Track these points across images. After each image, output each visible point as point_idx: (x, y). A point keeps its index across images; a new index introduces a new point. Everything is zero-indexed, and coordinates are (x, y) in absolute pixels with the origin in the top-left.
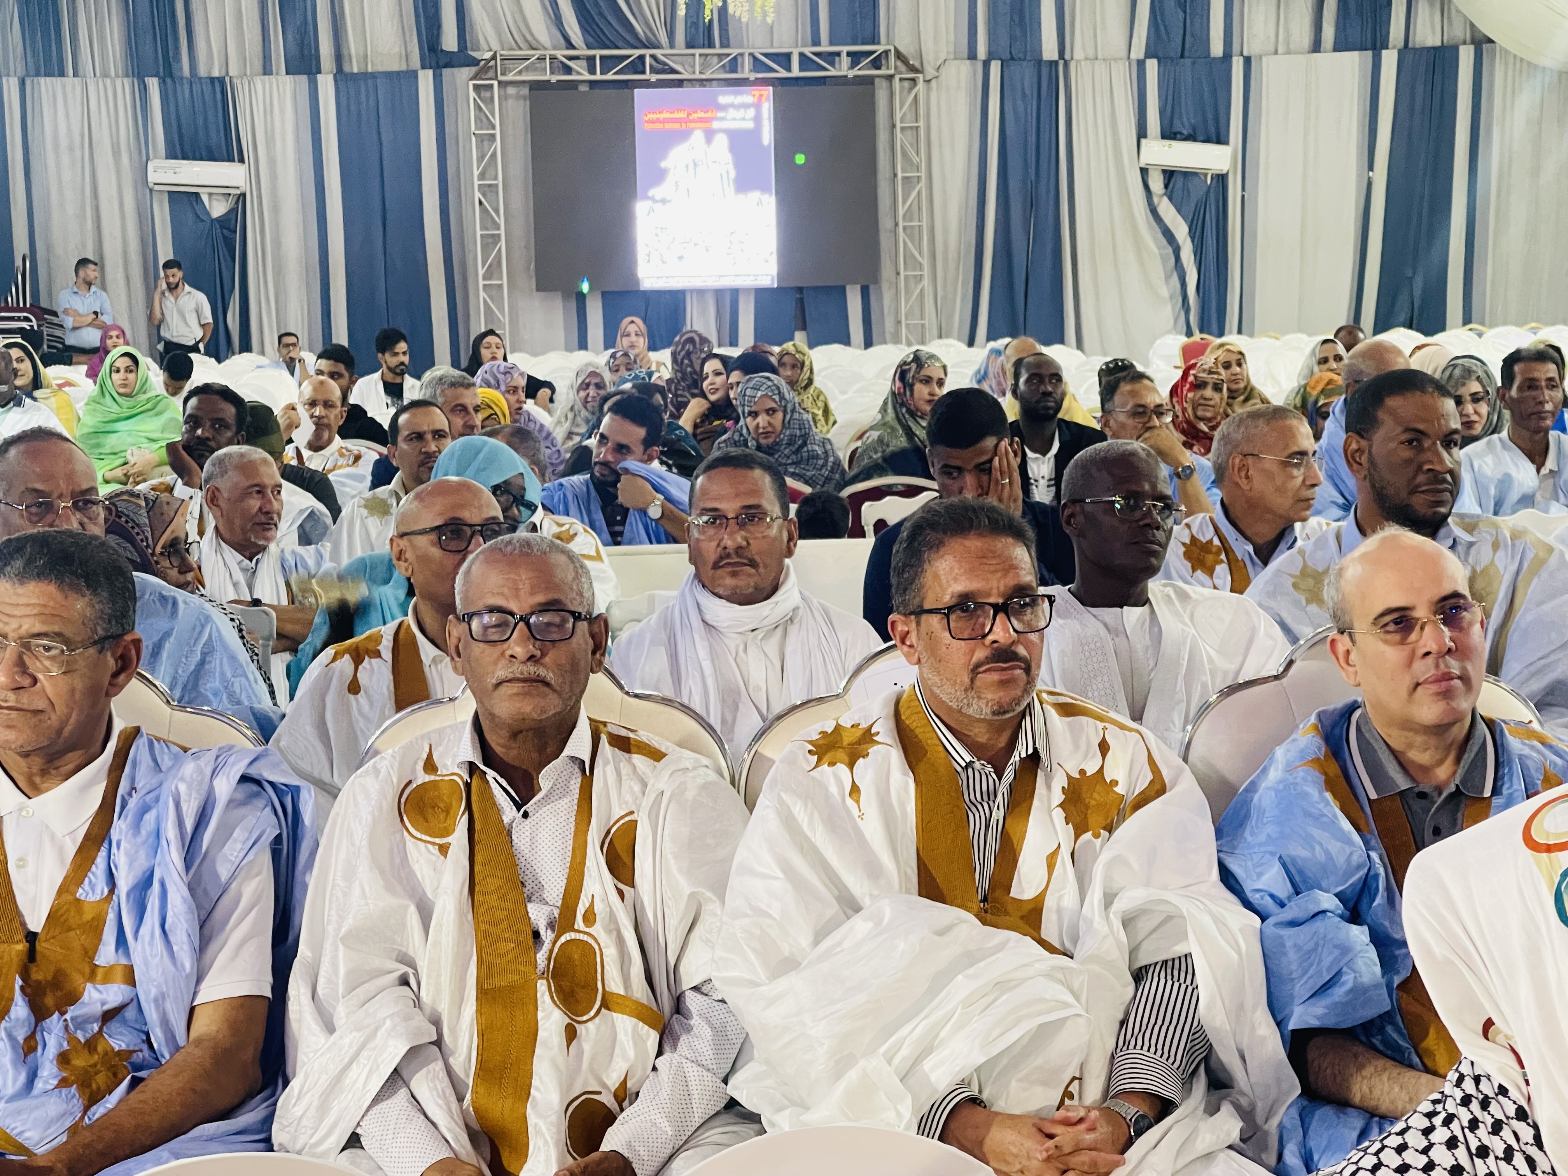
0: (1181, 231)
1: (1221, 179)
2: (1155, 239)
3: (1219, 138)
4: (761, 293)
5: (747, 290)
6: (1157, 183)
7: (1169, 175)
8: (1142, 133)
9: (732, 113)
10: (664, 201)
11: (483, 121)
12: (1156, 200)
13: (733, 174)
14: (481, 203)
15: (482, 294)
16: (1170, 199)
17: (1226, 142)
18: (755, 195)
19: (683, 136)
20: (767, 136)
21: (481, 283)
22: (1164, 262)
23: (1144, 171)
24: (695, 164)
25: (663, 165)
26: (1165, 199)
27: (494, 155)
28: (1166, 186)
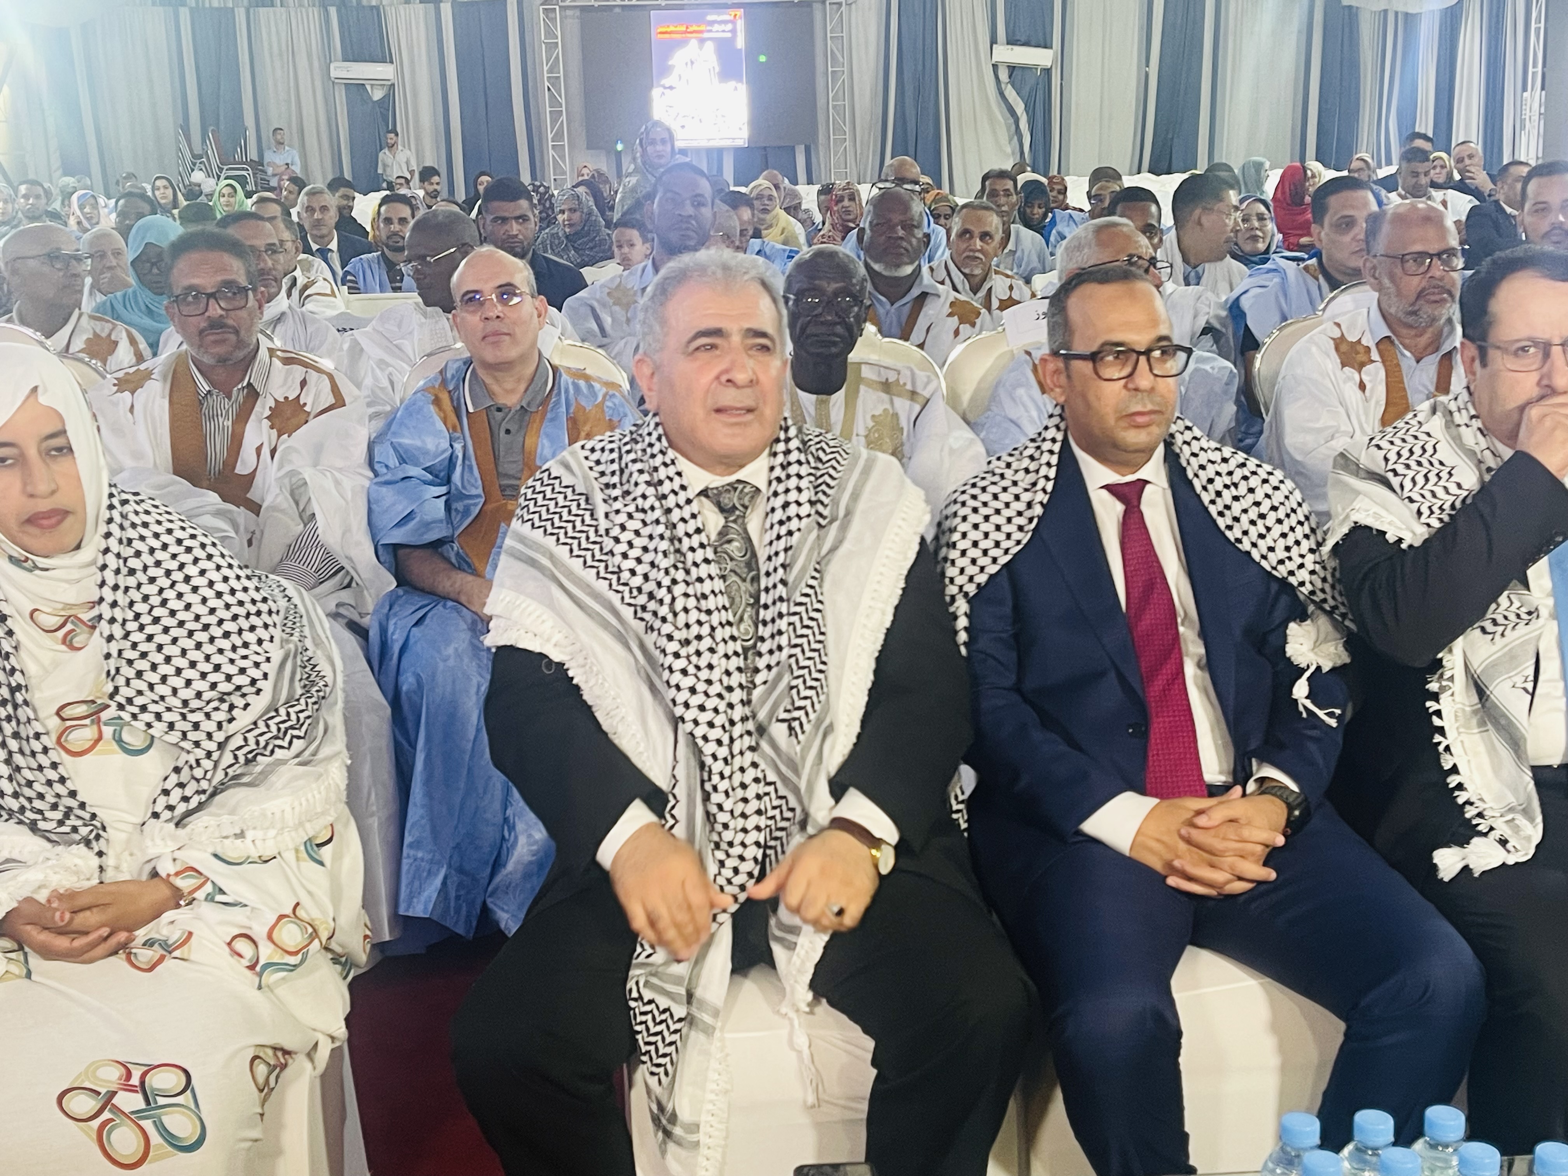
0: (1020, 108)
1: (1048, 71)
2: (1001, 112)
3: (1047, 45)
4: (738, 150)
5: (727, 149)
6: (1004, 75)
7: (1012, 69)
8: (993, 41)
9: (716, 27)
10: (671, 88)
11: (550, 33)
12: (1003, 86)
13: (717, 69)
14: (549, 89)
15: (551, 152)
16: (1013, 86)
17: (1051, 48)
18: (732, 84)
19: (683, 43)
20: (740, 43)
21: (550, 144)
22: (1008, 130)
23: (995, 67)
24: (692, 63)
25: (670, 63)
26: (1009, 86)
27: (557, 57)
28: (1010, 77)
